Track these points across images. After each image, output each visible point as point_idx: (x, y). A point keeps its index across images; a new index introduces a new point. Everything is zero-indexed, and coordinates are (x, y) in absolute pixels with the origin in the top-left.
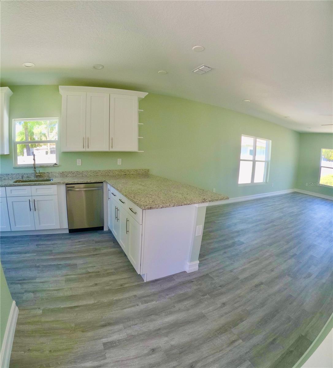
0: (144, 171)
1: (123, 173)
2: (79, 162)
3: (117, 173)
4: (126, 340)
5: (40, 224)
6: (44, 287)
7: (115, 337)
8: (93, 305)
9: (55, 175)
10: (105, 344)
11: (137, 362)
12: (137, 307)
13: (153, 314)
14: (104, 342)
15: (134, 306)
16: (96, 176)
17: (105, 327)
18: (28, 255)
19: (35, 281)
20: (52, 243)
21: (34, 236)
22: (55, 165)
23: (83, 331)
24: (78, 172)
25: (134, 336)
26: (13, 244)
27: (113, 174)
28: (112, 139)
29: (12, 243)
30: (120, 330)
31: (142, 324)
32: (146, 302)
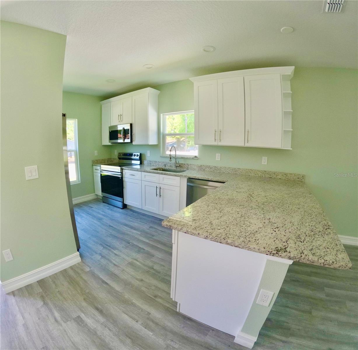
0: (297, 177)
1: (267, 176)
2: (218, 156)
3: (260, 174)
4: (89, 330)
5: (163, 210)
6: (112, 258)
7: (89, 321)
8: (116, 292)
9: (193, 167)
10: (79, 317)
11: (68, 345)
12: (134, 322)
13: (132, 340)
14: (81, 316)
15: (134, 319)
16: (235, 174)
17: (96, 310)
18: (135, 231)
19: (113, 250)
20: (163, 230)
21: (158, 219)
22: (195, 158)
23: (84, 299)
24: (216, 167)
25: (95, 334)
26: (136, 220)
27: (255, 175)
28: (248, 132)
29: (136, 218)
30: (98, 321)
31: (113, 335)
32: (146, 326)
